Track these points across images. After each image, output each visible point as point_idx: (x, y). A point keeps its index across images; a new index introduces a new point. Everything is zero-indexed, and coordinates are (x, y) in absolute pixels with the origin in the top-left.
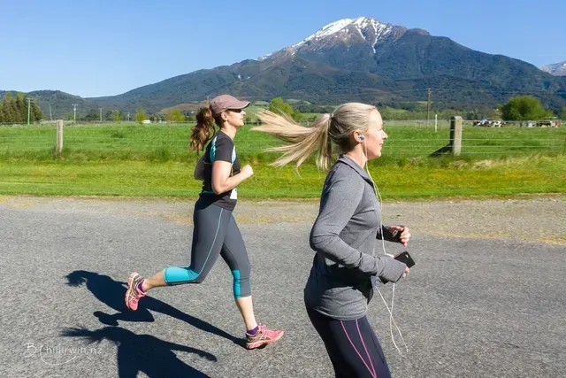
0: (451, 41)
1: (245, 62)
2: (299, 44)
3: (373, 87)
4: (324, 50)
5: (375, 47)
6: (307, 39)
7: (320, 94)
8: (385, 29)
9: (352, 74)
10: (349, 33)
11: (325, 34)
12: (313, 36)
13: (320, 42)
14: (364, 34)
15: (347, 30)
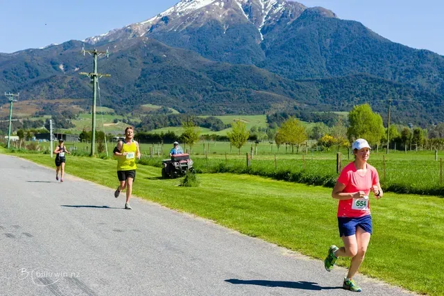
0: (364, 28)
1: (70, 44)
2: (151, 21)
3: (265, 88)
4: (190, 31)
5: (263, 31)
6: (163, 14)
7: (191, 99)
8: (276, 6)
9: (234, 70)
10: (225, 7)
11: (190, 7)
12: (172, 9)
13: (183, 18)
14: (246, 11)
15: (223, 4)
